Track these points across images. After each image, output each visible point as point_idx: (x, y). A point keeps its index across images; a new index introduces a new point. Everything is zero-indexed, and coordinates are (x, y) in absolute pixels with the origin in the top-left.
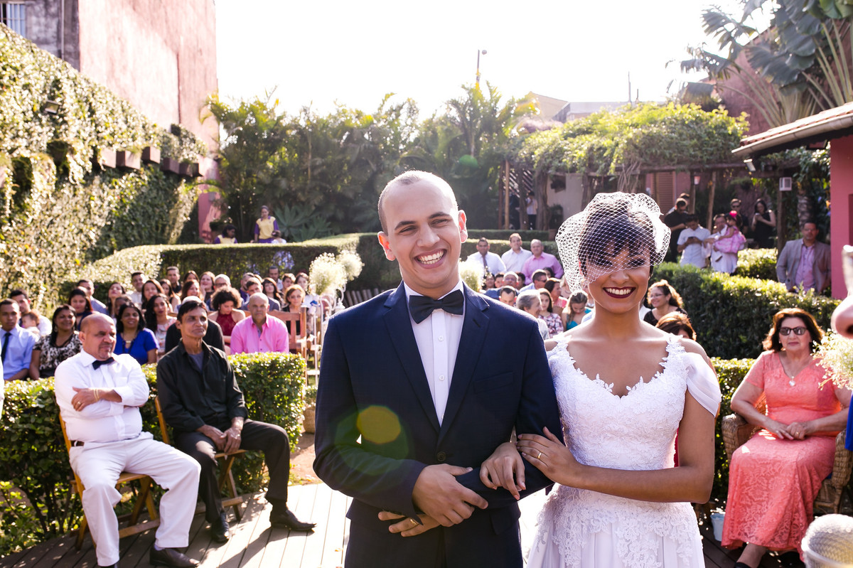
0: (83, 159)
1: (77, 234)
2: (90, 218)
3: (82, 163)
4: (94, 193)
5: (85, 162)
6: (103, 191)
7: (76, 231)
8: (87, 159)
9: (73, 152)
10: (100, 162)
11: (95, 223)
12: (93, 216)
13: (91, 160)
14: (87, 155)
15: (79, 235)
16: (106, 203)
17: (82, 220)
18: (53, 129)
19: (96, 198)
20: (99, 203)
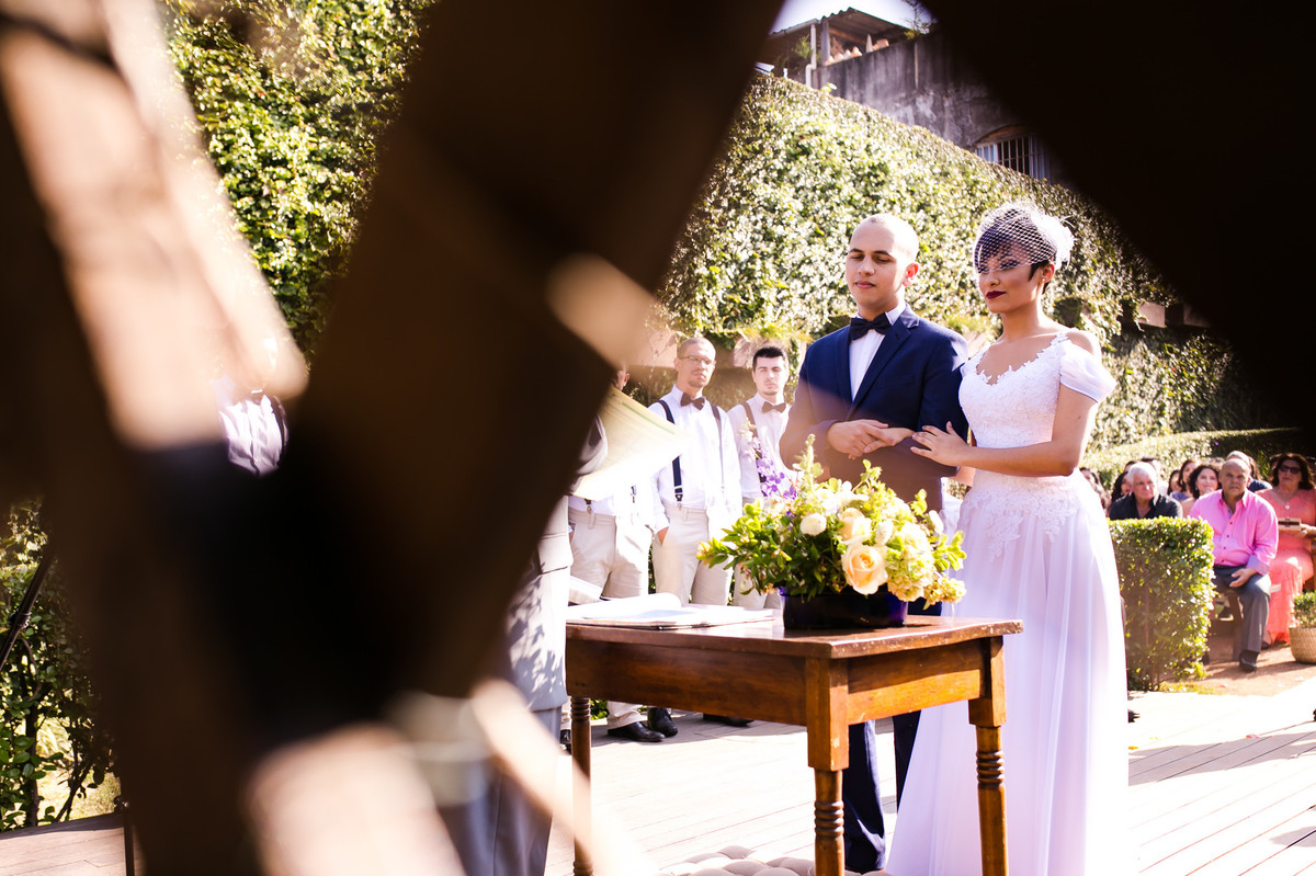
0: (1106, 318)
1: (1105, 420)
2: (1125, 398)
3: (1106, 324)
4: (1131, 364)
5: (1110, 322)
6: (1149, 362)
7: (1103, 415)
8: (1113, 318)
9: (1089, 310)
10: (1137, 321)
11: (1135, 405)
12: (1129, 395)
13: (1119, 318)
14: (1114, 312)
15: (1109, 420)
16: (1154, 378)
17: (1113, 401)
18: (1065, 283)
19: (1135, 372)
20: (1141, 377)
